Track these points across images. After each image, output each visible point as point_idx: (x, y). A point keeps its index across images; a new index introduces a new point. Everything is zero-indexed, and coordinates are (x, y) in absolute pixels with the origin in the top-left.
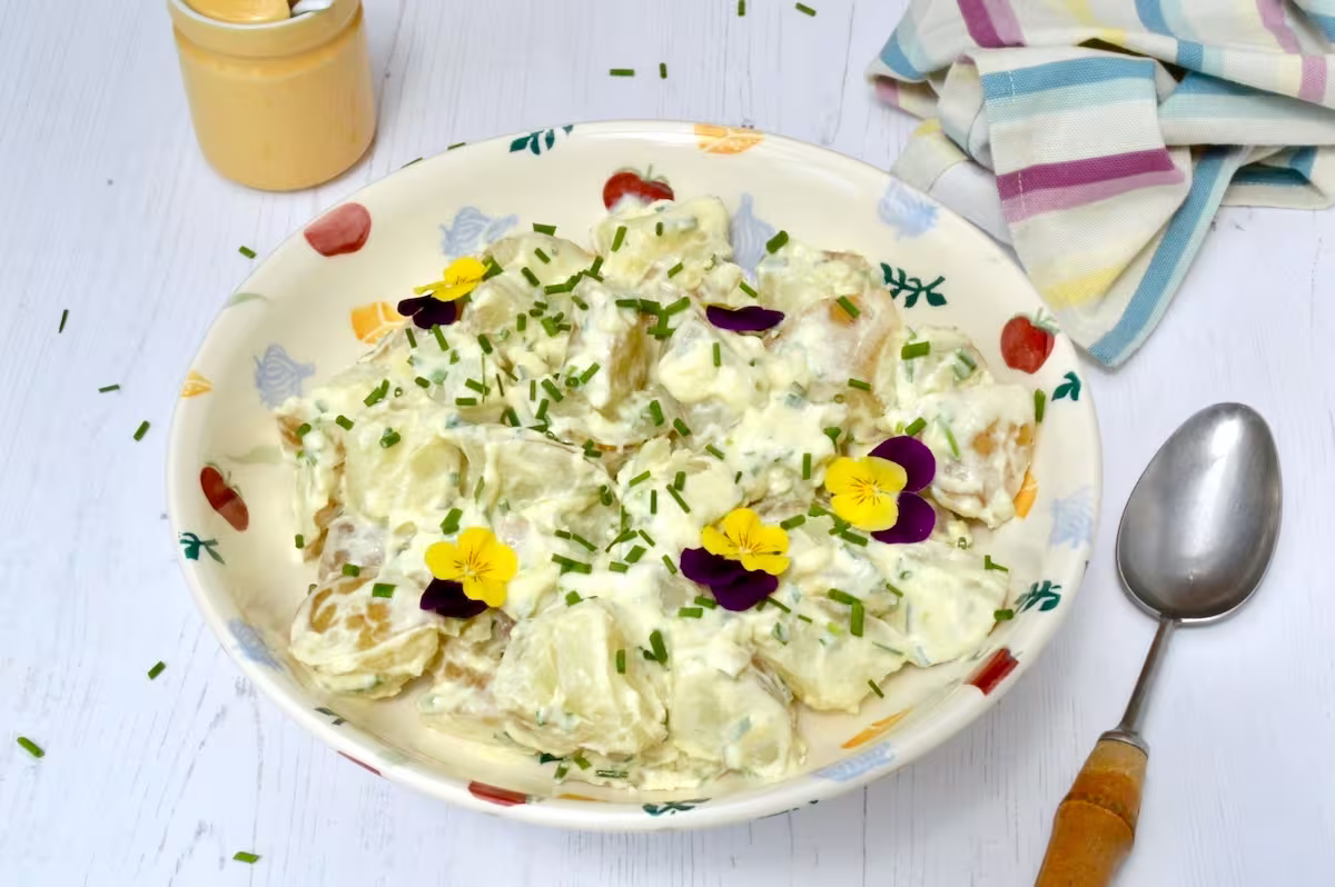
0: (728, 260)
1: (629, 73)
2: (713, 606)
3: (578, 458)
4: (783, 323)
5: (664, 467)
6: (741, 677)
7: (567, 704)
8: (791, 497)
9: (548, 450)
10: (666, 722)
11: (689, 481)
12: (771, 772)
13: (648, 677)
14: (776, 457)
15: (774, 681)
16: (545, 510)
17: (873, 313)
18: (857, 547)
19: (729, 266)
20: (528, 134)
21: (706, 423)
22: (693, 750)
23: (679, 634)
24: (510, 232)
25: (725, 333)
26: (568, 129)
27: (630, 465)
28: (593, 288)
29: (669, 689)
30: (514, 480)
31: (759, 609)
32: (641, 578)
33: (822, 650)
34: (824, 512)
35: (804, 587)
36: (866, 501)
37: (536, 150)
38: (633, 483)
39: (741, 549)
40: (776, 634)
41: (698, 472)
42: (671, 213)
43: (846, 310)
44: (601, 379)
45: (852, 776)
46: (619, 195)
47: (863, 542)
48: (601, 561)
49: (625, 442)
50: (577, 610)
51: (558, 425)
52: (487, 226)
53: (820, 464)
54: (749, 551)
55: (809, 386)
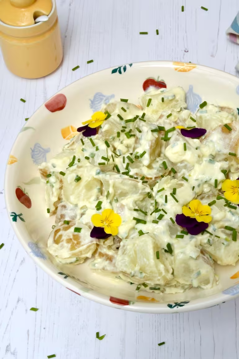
0: (186, 109)
1: (146, 33)
2: (187, 234)
3: (140, 184)
4: (206, 134)
5: (169, 185)
6: (197, 258)
7: (140, 269)
8: (211, 193)
9: (131, 182)
10: (173, 274)
11: (178, 191)
12: (208, 288)
13: (167, 259)
14: (205, 181)
15: (207, 258)
16: (129, 201)
17: (236, 129)
18: (233, 210)
19: (186, 111)
20: (117, 67)
21: (182, 169)
22: (181, 281)
23: (177, 245)
24: (112, 101)
25: (187, 138)
26: (131, 65)
27: (157, 184)
28: (143, 125)
29: (173, 262)
30: (119, 192)
31: (202, 234)
32: (162, 226)
33: (223, 246)
34: (222, 198)
35: (216, 226)
36: (236, 193)
37: (120, 72)
38: (159, 191)
39: (196, 214)
40: (208, 242)
41: (180, 188)
42: (167, 93)
43: (227, 128)
44: (147, 156)
45: (236, 293)
46: (148, 86)
47: (235, 208)
48: (149, 218)
49: (155, 176)
50: (143, 237)
51: (132, 172)
52: (105, 98)
53: (220, 182)
54: (198, 215)
55: (216, 155)
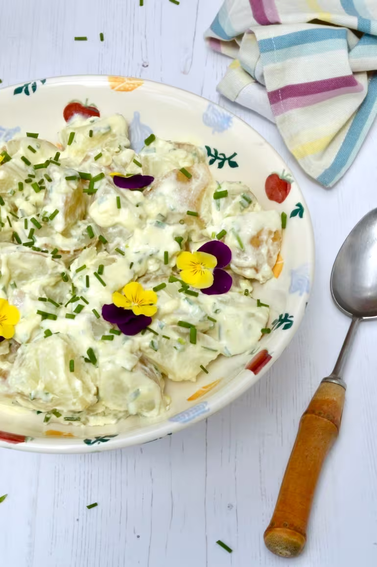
0: (127, 147)
1: (84, 39)
2: (119, 334)
3: (49, 259)
4: (153, 183)
5: (93, 262)
6: (134, 369)
7: (45, 388)
8: (160, 273)
9: (35, 257)
10: (97, 394)
11: (106, 270)
12: (152, 415)
13: (87, 372)
14: (150, 254)
15: (151, 370)
16: (34, 286)
17: (199, 175)
18: (192, 298)
19: (128, 151)
20: (23, 85)
21: (115, 237)
22: (112, 406)
23: (102, 349)
24: (16, 137)
25: (123, 190)
26: (43, 81)
27: (76, 261)
28: (54, 171)
29: (98, 377)
30: (17, 272)
31: (143, 334)
32: (82, 321)
33: (175, 352)
34: (177, 280)
35: (166, 321)
36: (198, 272)
37: (27, 93)
38: (78, 271)
39: (133, 303)
40: (151, 346)
41: (111, 264)
42: (97, 124)
43: (185, 175)
44: (60, 217)
45: (189, 420)
46: (72, 114)
47: (196, 295)
48: (63, 312)
49: (74, 248)
50: (50, 339)
51: (39, 242)
52: (5, 133)
53: (173, 256)
54: (136, 304)
55: (167, 216)
